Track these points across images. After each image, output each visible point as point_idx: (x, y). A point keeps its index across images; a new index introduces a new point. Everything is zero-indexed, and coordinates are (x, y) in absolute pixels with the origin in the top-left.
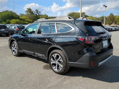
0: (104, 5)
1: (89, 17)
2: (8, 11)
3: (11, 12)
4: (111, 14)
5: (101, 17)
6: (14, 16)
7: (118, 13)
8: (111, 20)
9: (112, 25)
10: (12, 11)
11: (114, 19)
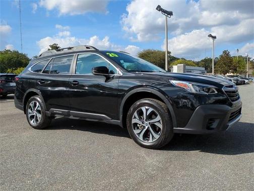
0: (211, 35)
1: (178, 61)
2: (9, 51)
3: (16, 53)
4: (225, 52)
5: (202, 61)
6: (23, 61)
7: (238, 50)
8: (225, 64)
9: (228, 74)
10: (18, 52)
11: (230, 62)
